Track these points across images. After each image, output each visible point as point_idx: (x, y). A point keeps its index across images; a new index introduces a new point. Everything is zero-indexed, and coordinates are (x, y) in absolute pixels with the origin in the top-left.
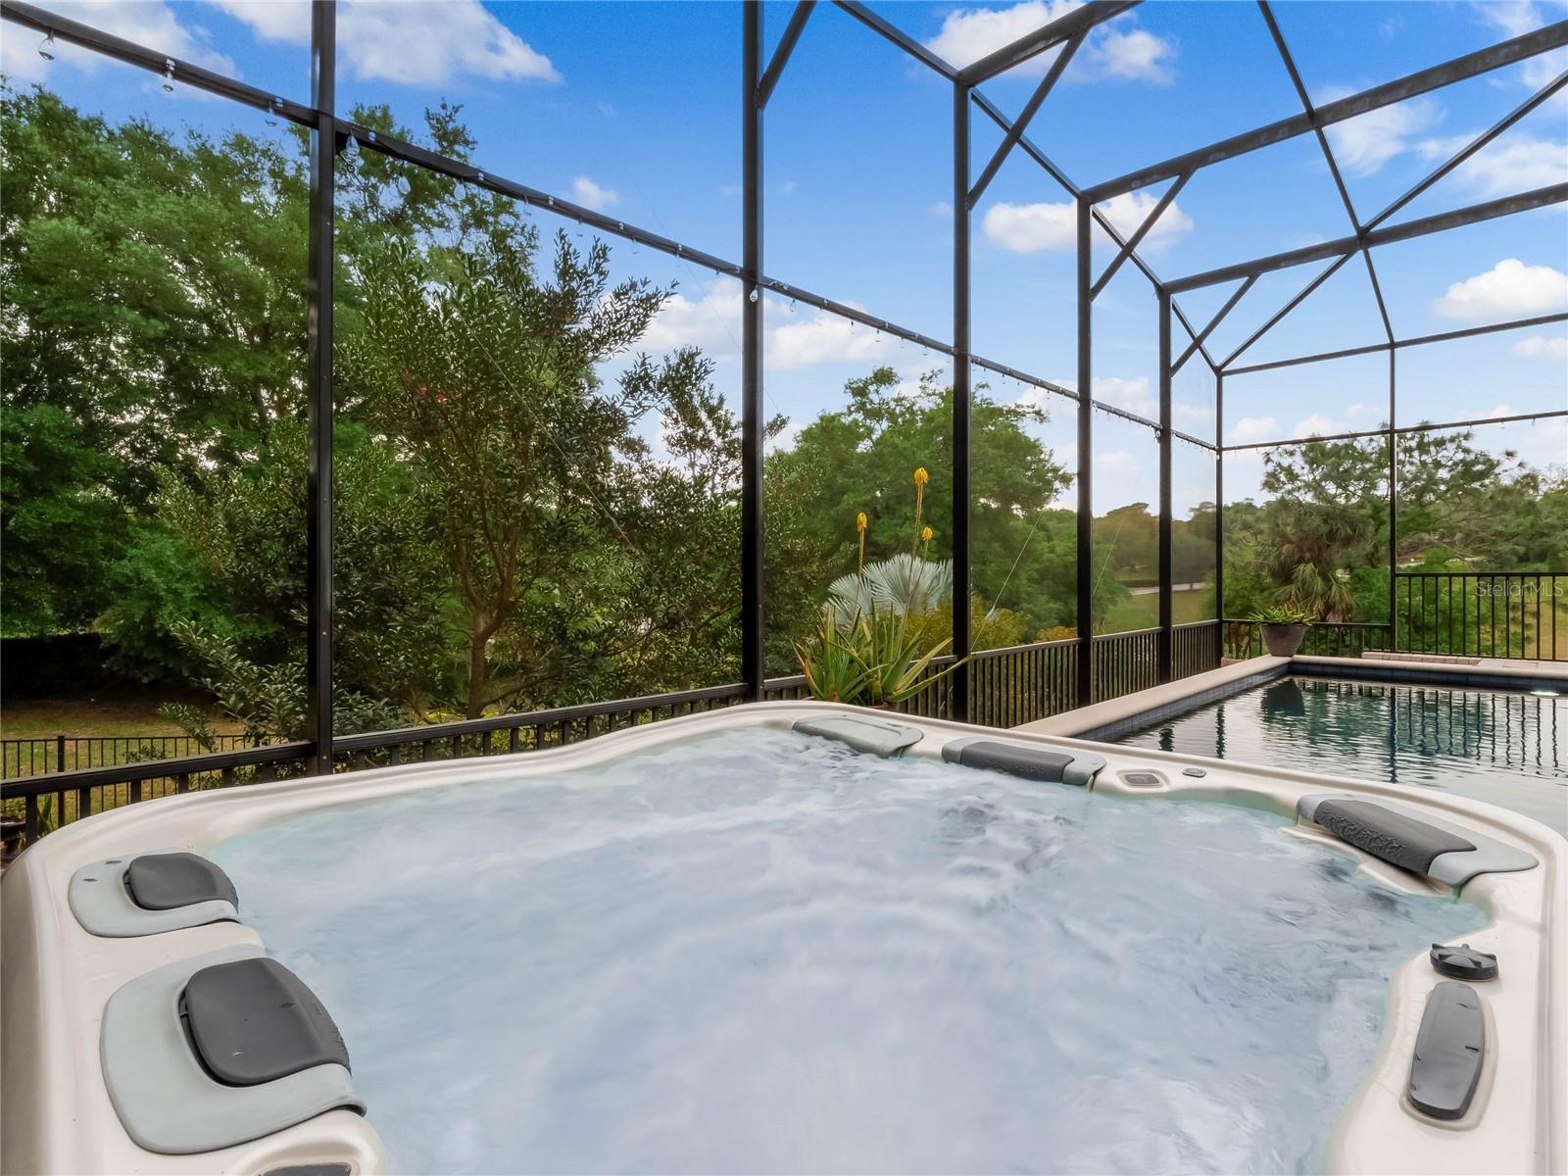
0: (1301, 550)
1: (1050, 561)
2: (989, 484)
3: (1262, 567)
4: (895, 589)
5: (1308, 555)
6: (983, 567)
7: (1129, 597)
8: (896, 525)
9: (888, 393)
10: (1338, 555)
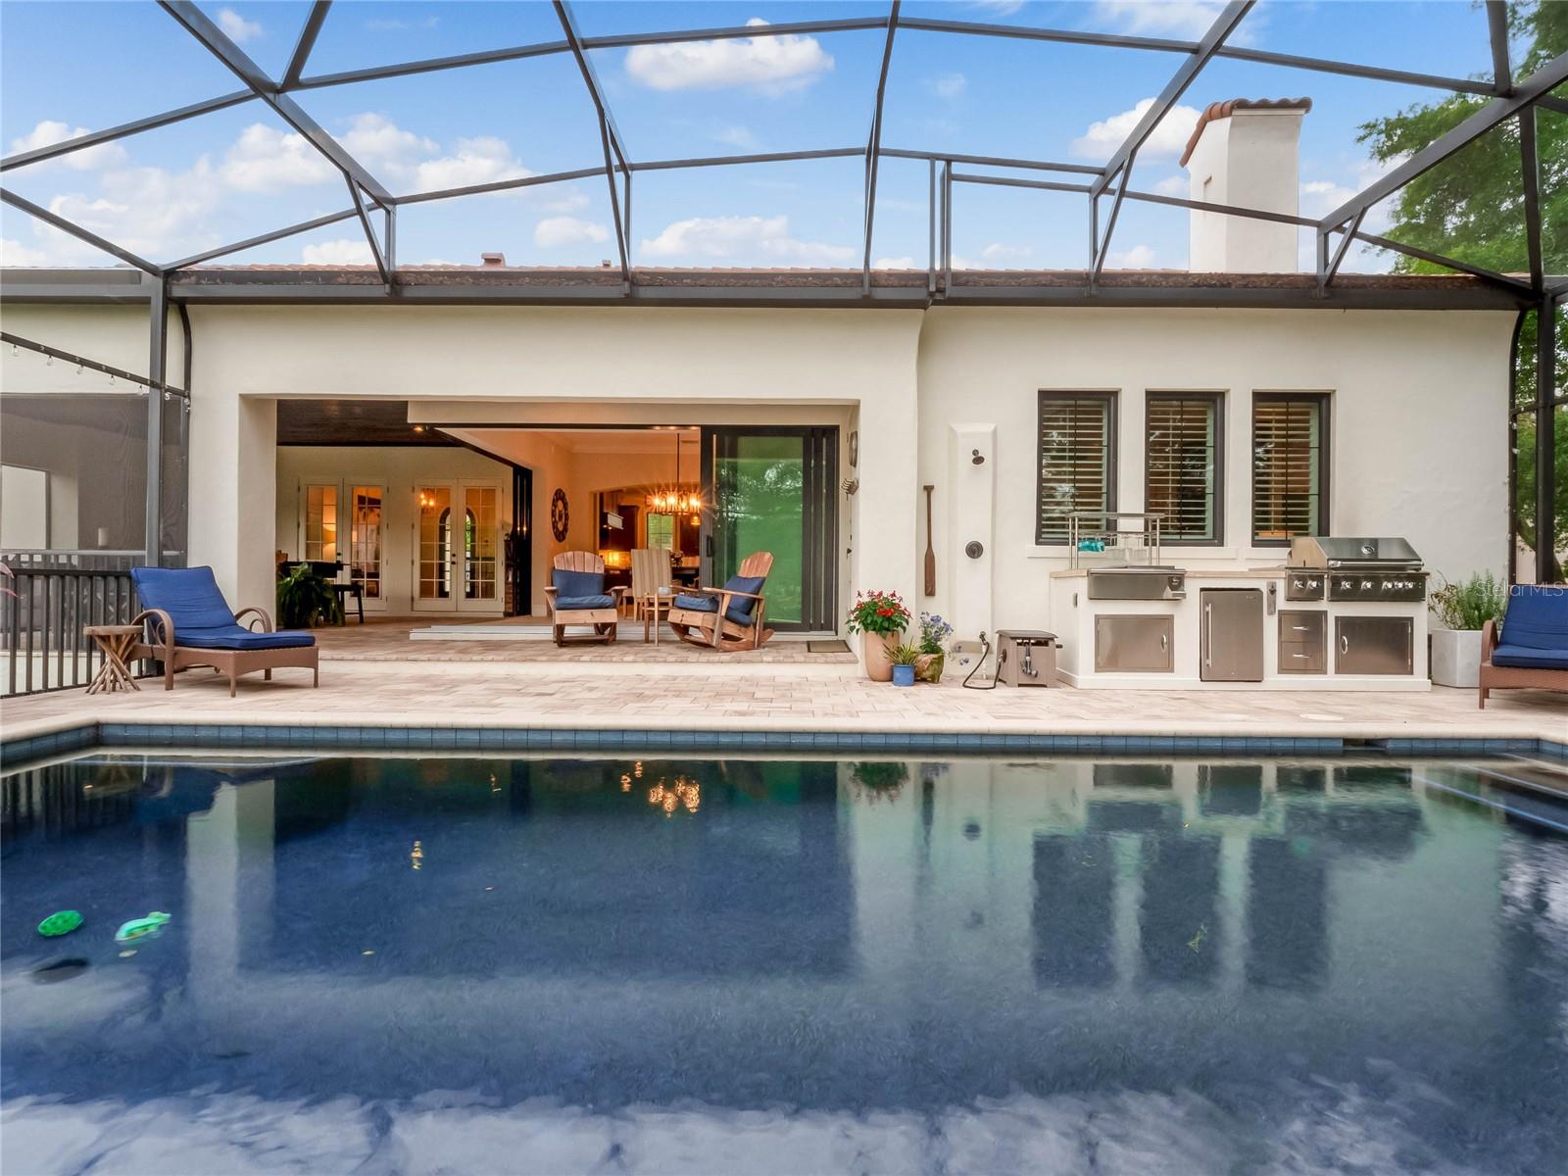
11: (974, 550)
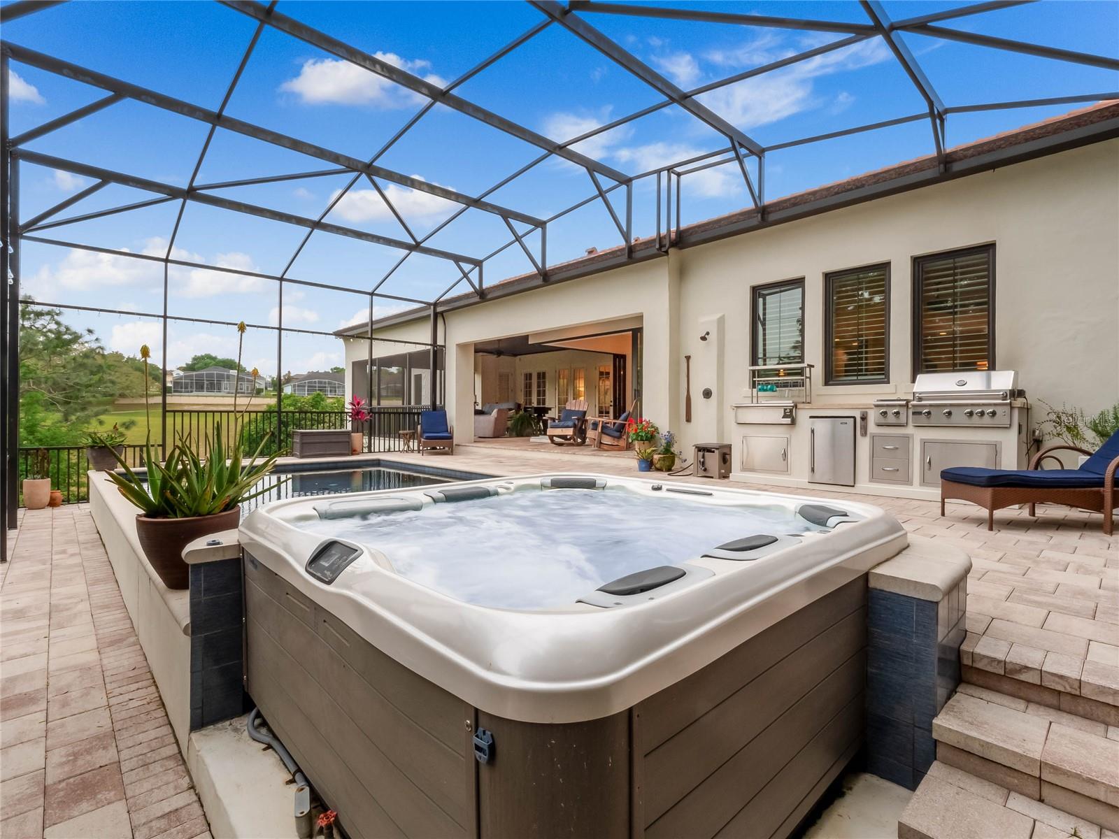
11: (707, 394)
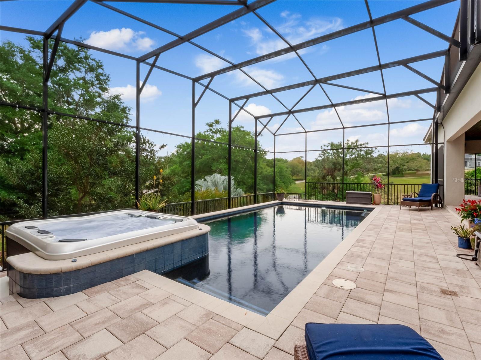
0: (328, 172)
1: (266, 174)
2: (244, 154)
3: (319, 176)
4: (212, 183)
5: (330, 173)
6: (244, 176)
7: (295, 183)
8: (218, 165)
9: (218, 127)
10: (336, 173)
